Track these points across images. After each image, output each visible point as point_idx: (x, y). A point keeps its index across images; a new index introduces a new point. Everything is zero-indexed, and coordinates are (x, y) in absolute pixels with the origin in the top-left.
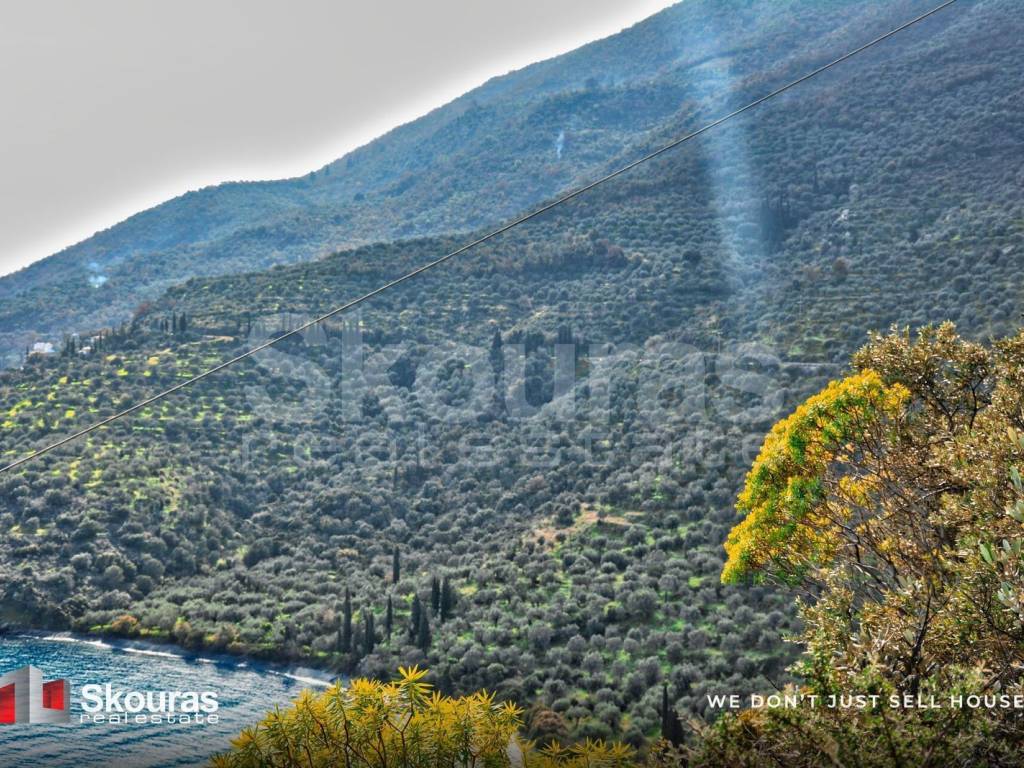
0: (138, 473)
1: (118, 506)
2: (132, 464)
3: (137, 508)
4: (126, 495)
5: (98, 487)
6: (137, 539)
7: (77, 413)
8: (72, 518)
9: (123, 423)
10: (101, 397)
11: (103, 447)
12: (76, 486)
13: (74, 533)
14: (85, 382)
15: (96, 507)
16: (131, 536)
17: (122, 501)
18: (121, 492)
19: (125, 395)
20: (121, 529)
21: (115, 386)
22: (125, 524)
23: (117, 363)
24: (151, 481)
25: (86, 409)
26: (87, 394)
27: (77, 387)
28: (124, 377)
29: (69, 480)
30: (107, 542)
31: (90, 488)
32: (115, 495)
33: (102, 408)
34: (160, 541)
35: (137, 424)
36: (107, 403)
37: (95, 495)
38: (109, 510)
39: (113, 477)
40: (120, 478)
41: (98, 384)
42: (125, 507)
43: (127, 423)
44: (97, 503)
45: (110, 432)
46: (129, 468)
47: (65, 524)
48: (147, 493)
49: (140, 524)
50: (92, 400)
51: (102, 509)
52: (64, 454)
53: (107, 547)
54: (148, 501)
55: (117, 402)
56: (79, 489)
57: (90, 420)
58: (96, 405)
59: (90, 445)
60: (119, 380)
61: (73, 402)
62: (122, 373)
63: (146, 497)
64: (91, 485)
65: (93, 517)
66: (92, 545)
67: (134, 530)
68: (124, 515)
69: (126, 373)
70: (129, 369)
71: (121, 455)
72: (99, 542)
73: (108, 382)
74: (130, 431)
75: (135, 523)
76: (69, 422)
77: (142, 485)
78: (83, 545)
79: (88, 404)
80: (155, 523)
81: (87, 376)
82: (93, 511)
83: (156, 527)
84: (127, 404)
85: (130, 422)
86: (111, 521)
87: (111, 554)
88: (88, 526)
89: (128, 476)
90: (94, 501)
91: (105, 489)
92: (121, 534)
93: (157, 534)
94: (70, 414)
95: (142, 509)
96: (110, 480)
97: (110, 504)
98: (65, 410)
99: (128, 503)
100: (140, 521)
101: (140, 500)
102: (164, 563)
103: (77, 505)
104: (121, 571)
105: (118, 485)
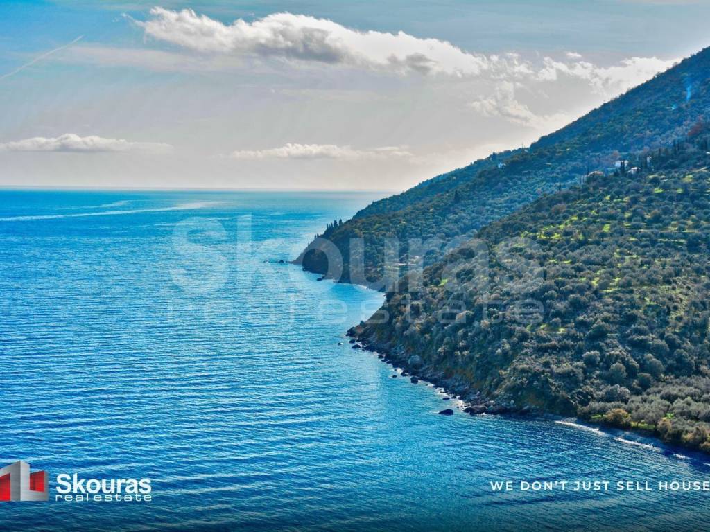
0: (653, 282)
1: (628, 311)
2: (648, 273)
3: (645, 313)
4: (637, 301)
5: (614, 293)
6: (642, 341)
7: (612, 227)
8: (588, 320)
9: (649, 236)
10: (635, 213)
11: (627, 257)
12: (595, 292)
13: (588, 333)
14: (625, 200)
15: (609, 311)
16: (636, 337)
17: (633, 306)
18: (632, 298)
19: (656, 211)
20: (629, 331)
21: (649, 203)
22: (633, 326)
23: (655, 182)
24: (664, 288)
25: (620, 222)
26: (624, 210)
27: (617, 203)
28: (659, 194)
29: (590, 287)
30: (616, 342)
31: (607, 294)
32: (627, 300)
33: (633, 223)
34: (663, 343)
35: (662, 236)
36: (639, 218)
37: (610, 301)
38: (620, 314)
39: (629, 284)
40: (636, 286)
41: (635, 201)
42: (635, 311)
43: (653, 236)
44: (610, 307)
45: (636, 243)
46: (643, 277)
47: (583, 325)
48: (656, 300)
49: (646, 328)
50: (627, 215)
51: (615, 312)
52: (593, 263)
53: (616, 346)
54: (657, 306)
55: (648, 216)
56: (597, 295)
57: (622, 234)
58: (629, 219)
59: (617, 256)
60: (653, 197)
61: (611, 217)
62: (658, 190)
63: (655, 303)
64: (608, 291)
65: (606, 320)
66: (602, 344)
67: (640, 332)
68: (632, 319)
69: (661, 191)
70: (665, 187)
71: (642, 265)
72: (608, 341)
73: (644, 199)
74: (654, 243)
75: (642, 327)
76: (603, 235)
77: (653, 292)
78: (595, 343)
79: (623, 219)
80: (661, 327)
81: (627, 195)
82: (606, 314)
83: (661, 330)
84: (657, 219)
85: (656, 235)
86: (621, 323)
87: (617, 352)
88: (600, 327)
89: (642, 283)
90: (608, 305)
91: (620, 295)
92: (628, 335)
93: (662, 336)
94: (606, 229)
95: (650, 313)
96: (626, 287)
97: (622, 307)
98: (603, 224)
99: (638, 308)
100: (647, 324)
101: (649, 306)
102: (664, 362)
103: (595, 308)
104: (624, 368)
105: (632, 292)
